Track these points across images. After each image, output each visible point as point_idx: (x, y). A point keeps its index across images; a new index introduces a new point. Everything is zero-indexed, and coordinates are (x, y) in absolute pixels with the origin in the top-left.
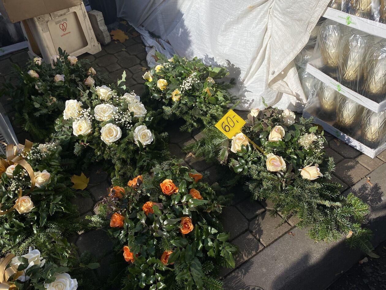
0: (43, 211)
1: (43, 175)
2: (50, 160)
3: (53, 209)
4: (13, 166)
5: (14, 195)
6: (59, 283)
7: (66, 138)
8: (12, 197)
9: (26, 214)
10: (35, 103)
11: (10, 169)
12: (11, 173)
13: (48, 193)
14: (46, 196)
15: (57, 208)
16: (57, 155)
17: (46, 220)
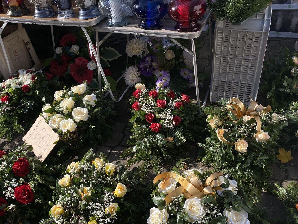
0: (250, 158)
1: (264, 135)
2: (275, 127)
3: (257, 162)
4: (250, 117)
5: (239, 136)
6: (239, 215)
7: (295, 119)
8: (237, 136)
9: (239, 152)
10: (285, 82)
11: (247, 118)
12: (246, 120)
13: (261, 149)
14: (258, 150)
15: (260, 163)
16: (281, 127)
17: (248, 165)
